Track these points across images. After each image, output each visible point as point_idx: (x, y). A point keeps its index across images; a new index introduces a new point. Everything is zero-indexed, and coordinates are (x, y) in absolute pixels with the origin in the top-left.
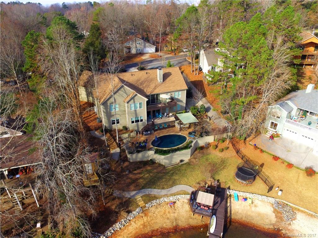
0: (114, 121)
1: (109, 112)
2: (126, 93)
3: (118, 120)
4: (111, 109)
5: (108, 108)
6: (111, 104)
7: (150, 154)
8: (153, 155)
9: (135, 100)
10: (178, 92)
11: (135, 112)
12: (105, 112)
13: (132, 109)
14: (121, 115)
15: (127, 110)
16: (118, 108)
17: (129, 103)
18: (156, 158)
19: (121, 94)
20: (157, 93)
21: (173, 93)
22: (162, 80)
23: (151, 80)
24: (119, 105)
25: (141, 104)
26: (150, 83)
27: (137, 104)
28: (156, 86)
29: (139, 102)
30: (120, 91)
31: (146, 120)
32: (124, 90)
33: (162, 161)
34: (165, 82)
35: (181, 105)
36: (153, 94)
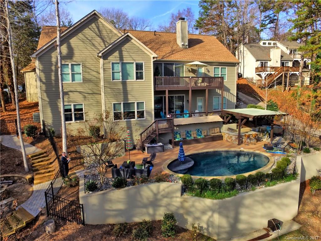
0: (70, 110)
1: (53, 82)
2: (101, 36)
3: (81, 110)
7: (163, 193)
8: (177, 197)
9: (125, 54)
10: (220, 67)
11: (123, 86)
12: (44, 81)
13: (115, 77)
14: (86, 95)
15: (102, 75)
16: (80, 74)
17: (109, 58)
18: (182, 207)
19: (89, 38)
20: (178, 60)
21: (211, 68)
22: (187, 44)
23: (164, 43)
24: (84, 66)
25: (139, 67)
26: (162, 46)
27: (128, 66)
28: (174, 50)
29: (135, 60)
30: (87, 31)
31: (153, 113)
32: (96, 30)
33: (208, 220)
34: (192, 48)
35: (228, 100)
36: (167, 59)
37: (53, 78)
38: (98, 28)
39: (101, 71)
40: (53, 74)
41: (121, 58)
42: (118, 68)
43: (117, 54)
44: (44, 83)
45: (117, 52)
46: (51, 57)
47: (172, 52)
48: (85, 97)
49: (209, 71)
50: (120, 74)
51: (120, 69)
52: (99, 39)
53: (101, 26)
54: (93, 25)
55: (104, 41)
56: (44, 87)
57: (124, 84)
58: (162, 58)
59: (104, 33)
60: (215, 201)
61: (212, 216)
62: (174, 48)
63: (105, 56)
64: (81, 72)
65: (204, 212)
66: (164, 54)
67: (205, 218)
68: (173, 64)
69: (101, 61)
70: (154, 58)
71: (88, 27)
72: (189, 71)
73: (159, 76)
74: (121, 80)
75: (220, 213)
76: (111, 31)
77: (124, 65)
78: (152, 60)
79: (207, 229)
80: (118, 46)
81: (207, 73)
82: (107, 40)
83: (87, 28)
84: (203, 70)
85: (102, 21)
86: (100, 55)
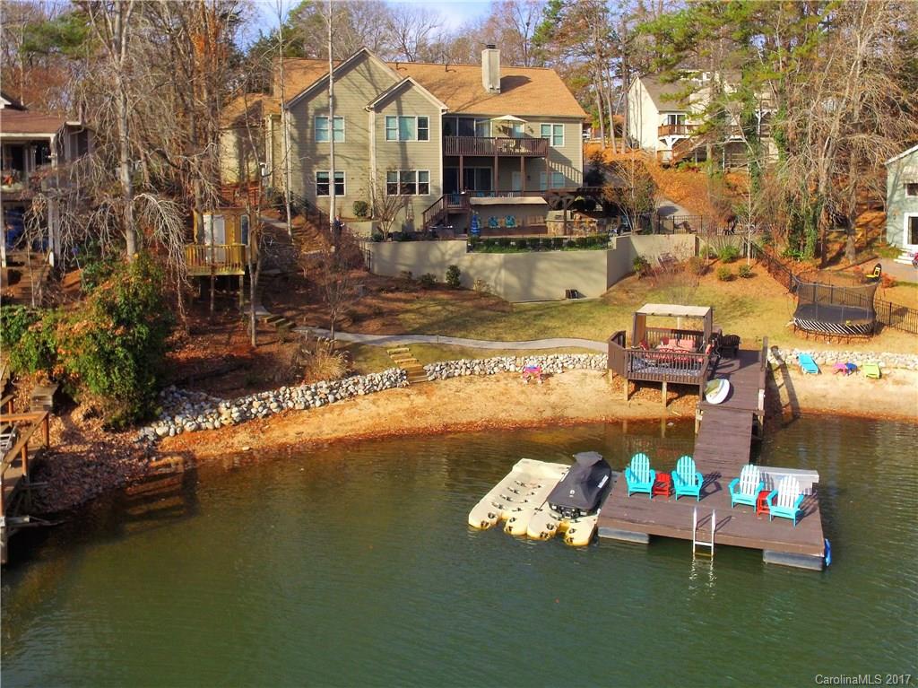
0: (327, 180)
1: (309, 141)
2: (372, 81)
4: (317, 132)
5: (307, 126)
6: (318, 111)
7: (450, 252)
8: (464, 255)
9: (404, 105)
10: (552, 124)
11: (402, 148)
12: (298, 140)
13: (390, 136)
14: (351, 161)
15: (372, 135)
16: (342, 131)
17: (383, 111)
18: (471, 267)
19: (358, 84)
20: (482, 113)
21: (537, 126)
22: (498, 87)
23: (462, 85)
24: (348, 121)
25: (423, 122)
26: (458, 91)
27: (409, 122)
28: (477, 98)
29: (417, 114)
30: (353, 74)
31: (441, 187)
32: (366, 72)
33: (497, 277)
34: (507, 94)
35: (567, 178)
36: (464, 112)
37: (309, 136)
38: (369, 70)
39: (372, 128)
40: (309, 131)
41: (400, 110)
42: (395, 123)
43: (393, 105)
44: (297, 143)
45: (394, 102)
46: (307, 109)
47: (474, 101)
48: (348, 164)
49: (532, 131)
50: (398, 132)
51: (397, 126)
52: (369, 86)
53: (372, 66)
54: (362, 65)
55: (376, 88)
56: (296, 148)
57: (403, 145)
58: (457, 111)
59: (377, 77)
60: (502, 255)
61: (499, 272)
62: (478, 94)
63: (378, 108)
64: (344, 128)
65: (492, 270)
66: (460, 103)
67: (493, 276)
68: (473, 120)
69: (372, 113)
70: (443, 111)
71: (354, 68)
72: (500, 130)
73: (451, 136)
74: (398, 140)
75: (507, 269)
76: (386, 74)
77: (402, 119)
78: (441, 114)
79: (495, 288)
80: (396, 94)
81: (529, 133)
82: (380, 85)
83: (353, 71)
84: (522, 129)
85: (374, 61)
86: (372, 106)
